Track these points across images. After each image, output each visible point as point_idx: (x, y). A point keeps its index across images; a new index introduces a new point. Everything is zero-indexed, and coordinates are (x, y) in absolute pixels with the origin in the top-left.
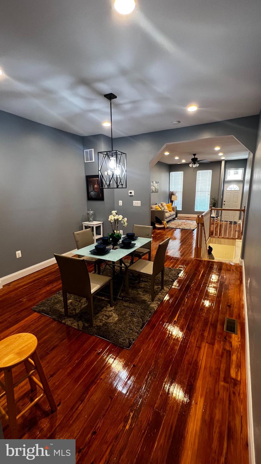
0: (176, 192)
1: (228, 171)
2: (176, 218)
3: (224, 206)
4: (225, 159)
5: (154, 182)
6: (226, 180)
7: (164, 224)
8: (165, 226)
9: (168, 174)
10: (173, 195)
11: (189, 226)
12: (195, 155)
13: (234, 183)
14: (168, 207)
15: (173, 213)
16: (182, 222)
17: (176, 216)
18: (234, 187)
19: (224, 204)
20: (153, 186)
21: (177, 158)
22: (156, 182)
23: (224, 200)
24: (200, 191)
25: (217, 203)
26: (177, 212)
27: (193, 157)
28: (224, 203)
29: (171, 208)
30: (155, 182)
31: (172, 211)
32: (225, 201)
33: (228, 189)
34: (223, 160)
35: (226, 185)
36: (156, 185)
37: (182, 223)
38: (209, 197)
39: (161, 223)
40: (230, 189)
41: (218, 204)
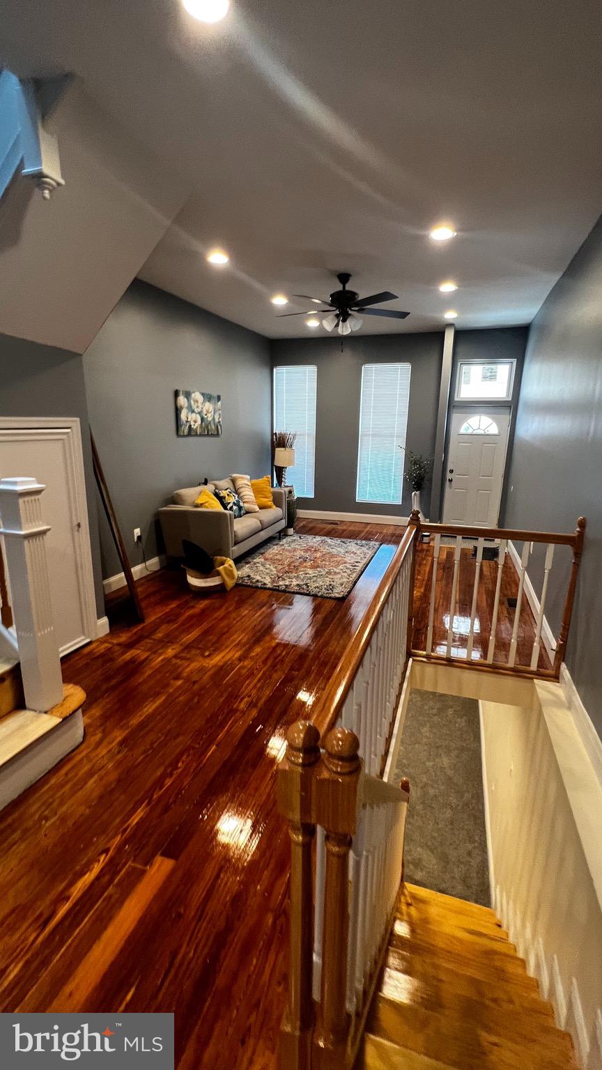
0: (294, 436)
1: (465, 368)
2: (291, 531)
3: (450, 487)
4: (457, 326)
5: (197, 396)
6: (456, 399)
7: (218, 574)
8: (227, 579)
9: (266, 372)
10: (284, 446)
11: (329, 573)
12: (344, 278)
13: (481, 410)
14: (257, 491)
15: (276, 512)
16: (306, 551)
17: (290, 524)
18: (482, 424)
19: (451, 481)
20: (193, 411)
21: (280, 301)
22: (208, 398)
23: (450, 467)
24: (373, 435)
25: (427, 477)
26: (292, 507)
27: (339, 287)
28: (449, 476)
29: (270, 495)
30: (203, 394)
31: (270, 507)
32: (451, 471)
33: (462, 431)
34: (451, 325)
35: (456, 417)
36: (208, 406)
37: (307, 555)
38: (402, 454)
39: (207, 569)
40: (470, 431)
41: (430, 480)
